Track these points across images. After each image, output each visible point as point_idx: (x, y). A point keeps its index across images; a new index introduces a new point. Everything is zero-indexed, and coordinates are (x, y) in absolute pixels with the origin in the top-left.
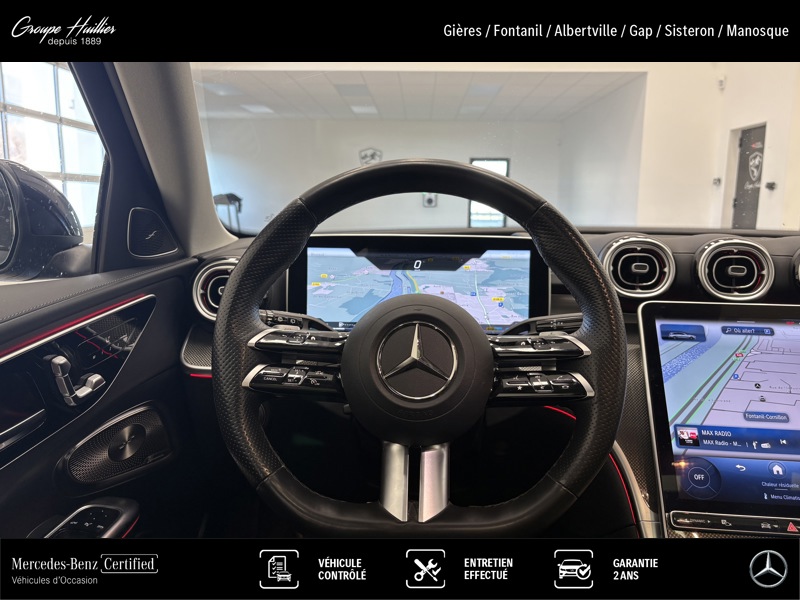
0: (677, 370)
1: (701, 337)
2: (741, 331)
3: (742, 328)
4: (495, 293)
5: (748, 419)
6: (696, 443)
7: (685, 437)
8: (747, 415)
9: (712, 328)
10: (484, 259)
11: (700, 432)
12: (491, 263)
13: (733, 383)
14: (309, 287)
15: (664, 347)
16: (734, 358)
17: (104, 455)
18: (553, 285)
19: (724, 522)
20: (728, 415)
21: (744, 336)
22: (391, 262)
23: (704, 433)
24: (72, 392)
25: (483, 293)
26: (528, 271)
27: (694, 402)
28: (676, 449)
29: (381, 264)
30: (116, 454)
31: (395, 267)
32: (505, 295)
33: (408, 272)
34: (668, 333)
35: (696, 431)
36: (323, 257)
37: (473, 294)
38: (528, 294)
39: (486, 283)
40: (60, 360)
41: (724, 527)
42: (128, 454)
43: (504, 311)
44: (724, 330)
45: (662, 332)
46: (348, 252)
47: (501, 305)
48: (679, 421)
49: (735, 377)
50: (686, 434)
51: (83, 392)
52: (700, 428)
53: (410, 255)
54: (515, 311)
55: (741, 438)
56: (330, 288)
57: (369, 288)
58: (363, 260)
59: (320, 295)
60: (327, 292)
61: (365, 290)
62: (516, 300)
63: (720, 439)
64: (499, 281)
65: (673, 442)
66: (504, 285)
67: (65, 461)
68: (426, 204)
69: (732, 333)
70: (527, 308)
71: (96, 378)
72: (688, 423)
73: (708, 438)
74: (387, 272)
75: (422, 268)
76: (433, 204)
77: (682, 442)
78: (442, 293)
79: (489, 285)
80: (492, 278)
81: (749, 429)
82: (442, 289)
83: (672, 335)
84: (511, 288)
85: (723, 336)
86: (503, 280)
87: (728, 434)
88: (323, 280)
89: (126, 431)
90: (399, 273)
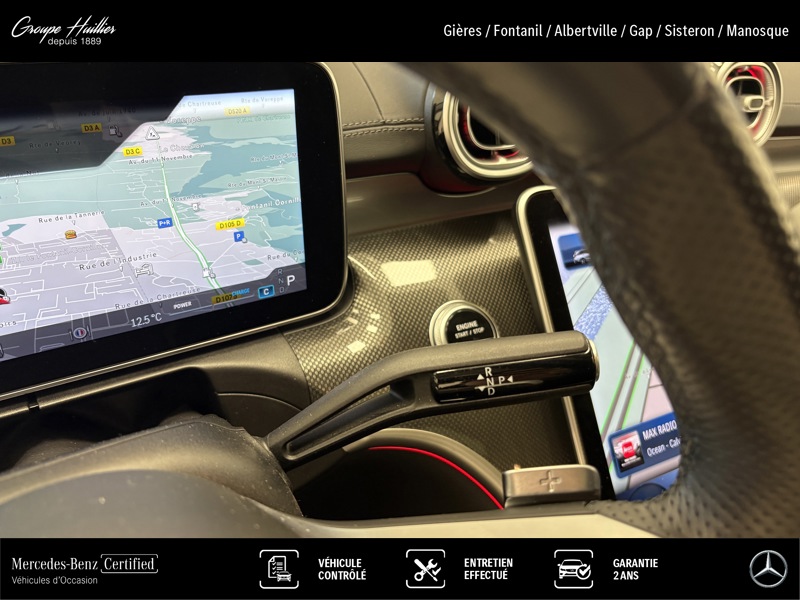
4: (220, 209)
10: (178, 123)
12: (200, 131)
18: (348, 165)
25: (192, 216)
26: (293, 145)
32: (246, 211)
37: (165, 223)
38: (298, 199)
39: (194, 189)
43: (248, 249)
47: (239, 237)
48: (613, 429)
52: (641, 428)
54: (274, 244)
62: (274, 220)
64: (228, 178)
66: (242, 187)
70: (301, 233)
72: (625, 426)
73: (654, 442)
78: (72, 235)
79: (202, 193)
80: (210, 172)
84: (260, 191)
86: (236, 174)
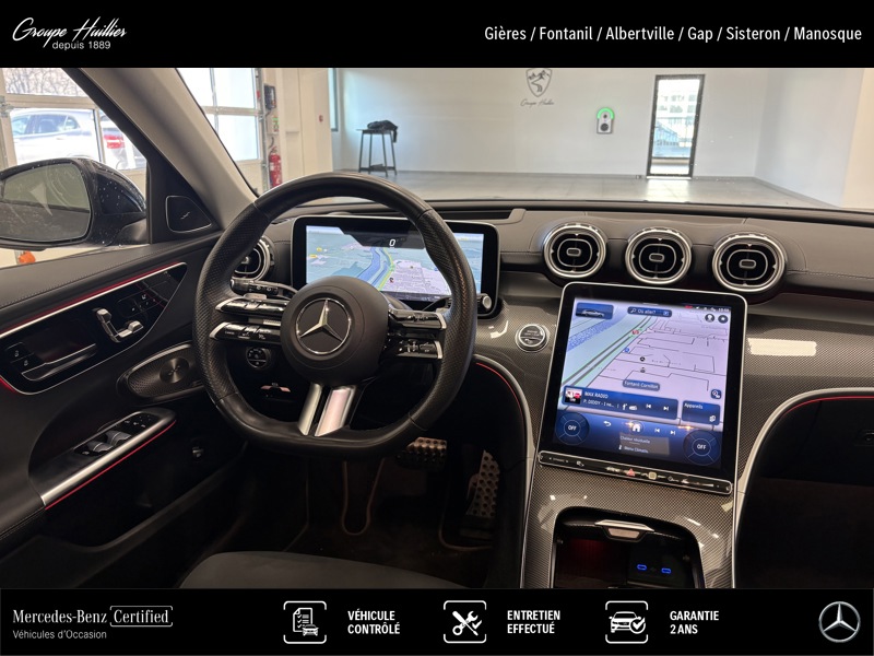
0: (580, 342)
1: (608, 315)
2: (644, 312)
3: (645, 309)
5: (624, 385)
6: (578, 401)
7: (571, 396)
8: (626, 383)
9: (620, 308)
11: (583, 393)
13: (624, 356)
14: (308, 258)
15: (575, 321)
16: (631, 334)
17: (157, 377)
19: (578, 463)
20: (610, 381)
21: (644, 317)
22: (372, 239)
23: (586, 394)
24: (115, 334)
26: (481, 252)
27: (586, 370)
28: (561, 405)
29: (364, 242)
30: (166, 377)
31: (375, 244)
33: (385, 249)
34: (583, 310)
35: (580, 392)
36: (318, 233)
38: (481, 271)
40: (103, 312)
41: (578, 466)
42: (176, 379)
44: (630, 310)
45: (577, 309)
46: (337, 231)
48: (569, 384)
49: (626, 350)
50: (571, 394)
51: (124, 334)
52: (584, 390)
53: (387, 235)
55: (615, 400)
56: (323, 259)
57: (353, 261)
58: (350, 238)
59: (316, 266)
60: (322, 263)
61: (351, 262)
63: (598, 399)
65: (560, 399)
67: (124, 379)
68: (600, 131)
69: (636, 313)
70: (480, 283)
71: (136, 324)
72: (577, 385)
73: (588, 398)
74: (368, 248)
75: (397, 246)
76: (609, 131)
77: (567, 400)
81: (624, 394)
82: (411, 264)
83: (585, 312)
85: (628, 315)
87: (605, 396)
88: (319, 253)
89: (174, 362)
90: (377, 249)
